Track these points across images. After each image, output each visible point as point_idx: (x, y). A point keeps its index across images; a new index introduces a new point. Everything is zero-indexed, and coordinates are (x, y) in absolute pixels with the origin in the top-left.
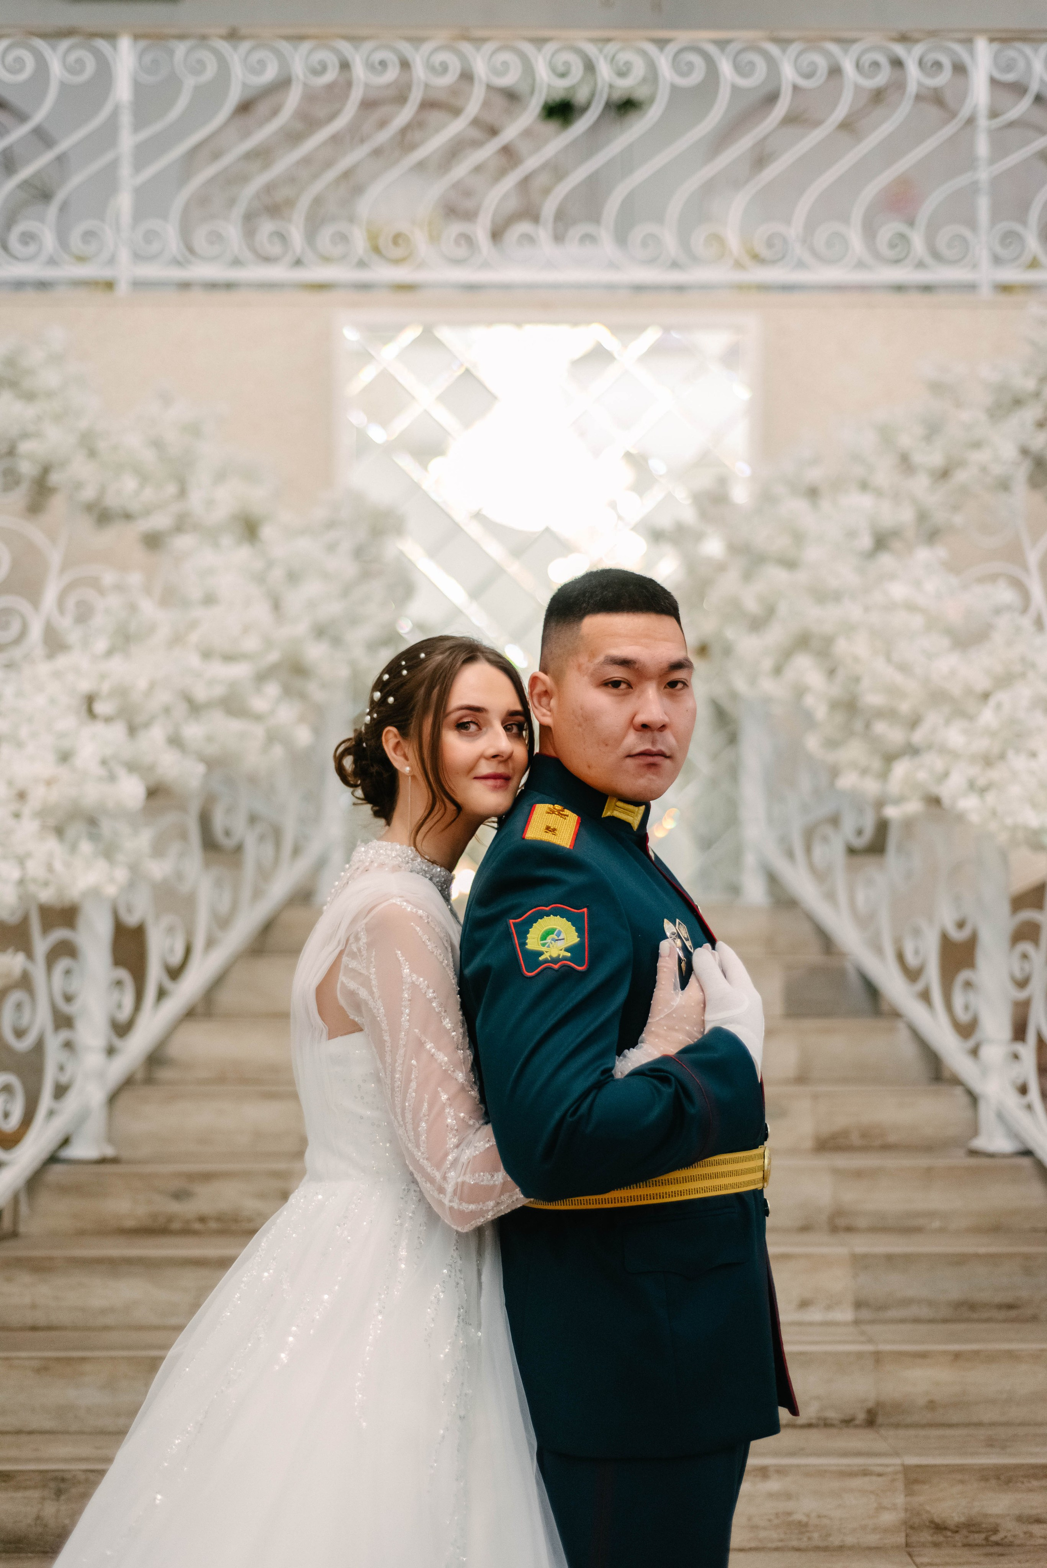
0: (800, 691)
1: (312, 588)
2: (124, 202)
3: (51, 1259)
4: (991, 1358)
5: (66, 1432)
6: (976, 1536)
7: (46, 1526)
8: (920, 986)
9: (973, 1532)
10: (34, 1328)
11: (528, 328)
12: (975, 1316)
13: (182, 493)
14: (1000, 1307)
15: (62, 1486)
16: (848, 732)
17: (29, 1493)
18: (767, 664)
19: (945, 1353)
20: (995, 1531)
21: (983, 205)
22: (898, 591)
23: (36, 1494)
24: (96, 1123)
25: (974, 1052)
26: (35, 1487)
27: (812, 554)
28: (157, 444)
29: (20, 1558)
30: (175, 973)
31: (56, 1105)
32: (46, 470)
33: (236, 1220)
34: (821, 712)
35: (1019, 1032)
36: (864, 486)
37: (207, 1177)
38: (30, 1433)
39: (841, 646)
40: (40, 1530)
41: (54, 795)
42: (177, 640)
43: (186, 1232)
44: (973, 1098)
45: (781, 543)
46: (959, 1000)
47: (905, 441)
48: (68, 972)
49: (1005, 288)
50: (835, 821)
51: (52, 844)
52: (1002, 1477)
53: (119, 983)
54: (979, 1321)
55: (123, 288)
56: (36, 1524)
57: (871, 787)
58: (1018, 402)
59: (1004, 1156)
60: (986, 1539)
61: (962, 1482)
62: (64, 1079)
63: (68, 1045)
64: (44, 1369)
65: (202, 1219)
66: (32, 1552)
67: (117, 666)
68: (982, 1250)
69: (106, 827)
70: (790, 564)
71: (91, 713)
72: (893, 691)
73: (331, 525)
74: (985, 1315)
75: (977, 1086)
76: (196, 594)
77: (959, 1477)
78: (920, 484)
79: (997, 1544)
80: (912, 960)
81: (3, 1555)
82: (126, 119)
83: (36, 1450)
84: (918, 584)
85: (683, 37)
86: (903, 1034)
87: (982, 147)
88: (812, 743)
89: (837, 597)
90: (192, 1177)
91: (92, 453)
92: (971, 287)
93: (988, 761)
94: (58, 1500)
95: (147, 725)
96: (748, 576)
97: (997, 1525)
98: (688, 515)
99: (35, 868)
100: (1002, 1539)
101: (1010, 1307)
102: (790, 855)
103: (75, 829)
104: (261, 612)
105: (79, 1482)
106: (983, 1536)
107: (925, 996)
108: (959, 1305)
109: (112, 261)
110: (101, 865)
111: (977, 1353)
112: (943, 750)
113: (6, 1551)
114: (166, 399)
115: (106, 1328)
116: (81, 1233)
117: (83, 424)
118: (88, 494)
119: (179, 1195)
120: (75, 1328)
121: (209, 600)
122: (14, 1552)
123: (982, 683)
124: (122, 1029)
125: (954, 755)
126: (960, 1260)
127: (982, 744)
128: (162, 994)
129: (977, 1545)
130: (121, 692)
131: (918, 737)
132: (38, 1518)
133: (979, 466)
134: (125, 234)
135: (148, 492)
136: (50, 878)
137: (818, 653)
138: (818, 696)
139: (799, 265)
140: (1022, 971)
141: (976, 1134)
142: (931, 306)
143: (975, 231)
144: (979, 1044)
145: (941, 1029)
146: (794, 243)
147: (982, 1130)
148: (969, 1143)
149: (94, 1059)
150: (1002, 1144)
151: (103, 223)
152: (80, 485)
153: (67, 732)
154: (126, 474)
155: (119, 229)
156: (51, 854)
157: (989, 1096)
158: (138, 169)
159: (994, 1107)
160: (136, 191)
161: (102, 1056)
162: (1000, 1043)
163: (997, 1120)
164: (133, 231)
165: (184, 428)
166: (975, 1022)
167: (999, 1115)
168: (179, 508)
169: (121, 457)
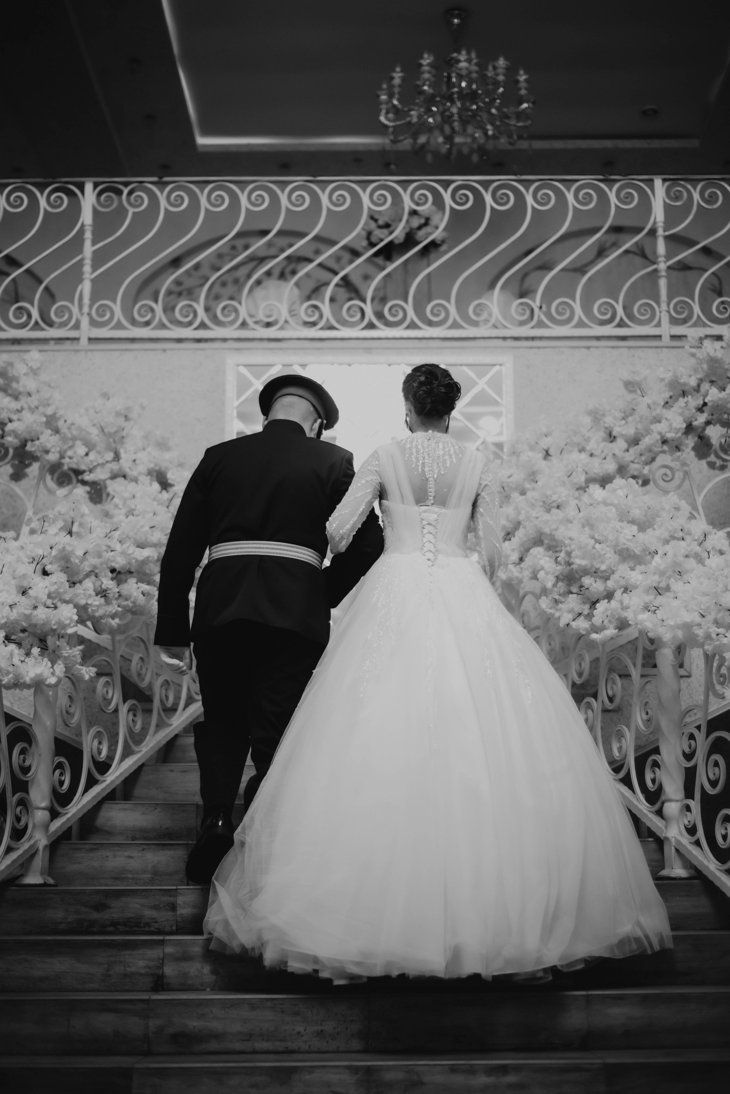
0: (536, 571)
2: (86, 287)
8: (623, 774)
13: (117, 457)
16: (568, 593)
18: (514, 557)
21: (663, 283)
24: (42, 859)
25: (660, 813)
27: (544, 482)
28: (100, 427)
30: (103, 767)
31: (14, 845)
32: (24, 444)
33: (138, 925)
35: (689, 793)
36: (582, 450)
37: (118, 894)
41: (15, 615)
43: (102, 932)
44: (660, 842)
46: (648, 776)
47: (609, 421)
48: (23, 752)
53: (60, 766)
55: (83, 342)
57: (583, 625)
58: (683, 393)
59: (681, 879)
62: (20, 827)
63: (23, 803)
65: (114, 924)
69: (52, 644)
72: (596, 556)
78: (620, 447)
80: (617, 757)
82: (88, 235)
85: (459, 179)
87: (661, 247)
90: (108, 894)
91: (56, 430)
92: (657, 337)
93: (657, 590)
95: (82, 580)
107: (627, 781)
109: (77, 326)
110: (46, 662)
117: (49, 411)
118: (53, 457)
119: (97, 907)
123: (652, 544)
124: (62, 799)
127: (654, 580)
128: (91, 782)
130: (65, 557)
131: (611, 584)
133: (660, 433)
134: (86, 309)
135: (92, 456)
136: (11, 669)
137: (549, 548)
138: (547, 573)
139: (540, 324)
140: (690, 747)
141: (663, 868)
142: (630, 348)
143: (658, 304)
144: (663, 803)
145: (638, 799)
146: (536, 310)
147: (667, 864)
148: (658, 873)
149: (41, 816)
150: (678, 871)
151: (72, 302)
152: (47, 452)
153: (24, 576)
154: (78, 443)
155: (81, 307)
156: (12, 654)
157: (671, 838)
158: (95, 267)
159: (674, 844)
160: (93, 281)
161: (46, 814)
162: (677, 801)
163: (676, 855)
164: (91, 307)
165: (118, 414)
166: (660, 788)
167: (677, 850)
168: (115, 466)
169: (75, 433)
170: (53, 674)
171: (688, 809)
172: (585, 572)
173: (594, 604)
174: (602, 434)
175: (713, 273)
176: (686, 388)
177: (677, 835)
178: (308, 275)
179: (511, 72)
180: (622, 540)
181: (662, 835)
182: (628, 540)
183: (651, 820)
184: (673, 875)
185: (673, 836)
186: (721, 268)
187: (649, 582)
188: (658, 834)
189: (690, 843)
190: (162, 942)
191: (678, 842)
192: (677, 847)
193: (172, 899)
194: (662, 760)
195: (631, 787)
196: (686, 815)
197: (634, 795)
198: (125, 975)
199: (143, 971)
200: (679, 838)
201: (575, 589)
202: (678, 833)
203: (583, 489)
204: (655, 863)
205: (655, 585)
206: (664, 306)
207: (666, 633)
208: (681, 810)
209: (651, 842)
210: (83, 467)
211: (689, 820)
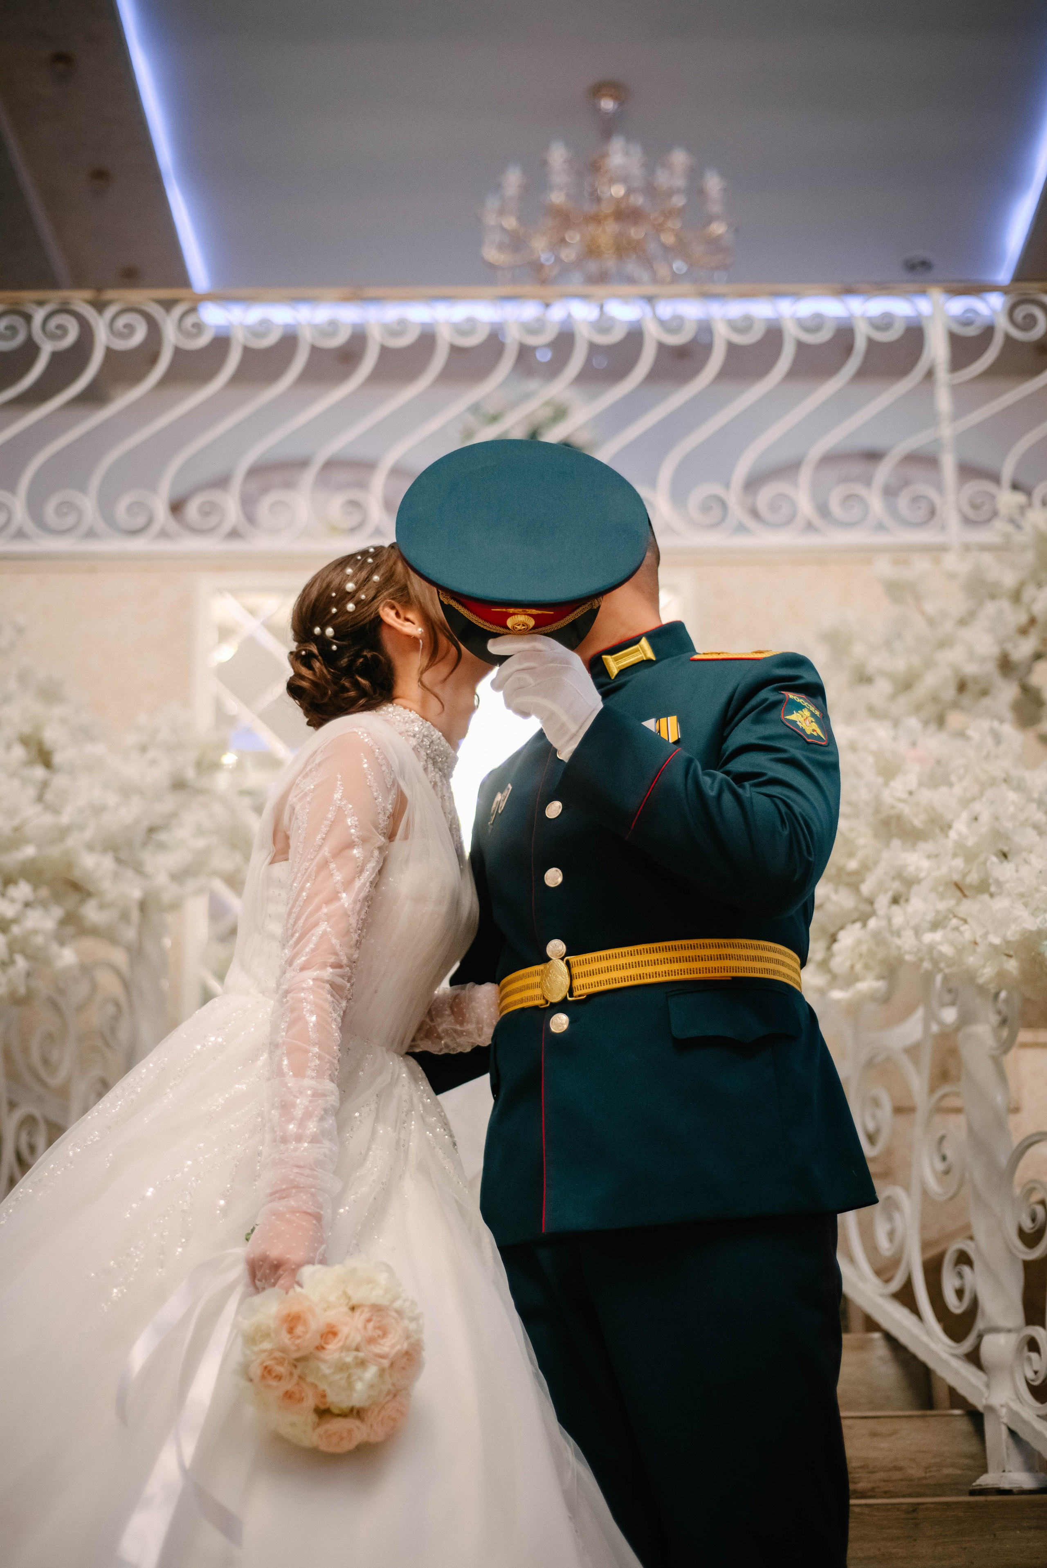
8: (898, 1282)
25: (974, 1358)
46: (949, 1284)
75: (980, 1400)
86: (880, 1349)
107: (906, 1296)
140: (1034, 1220)
141: (984, 1470)
144: (980, 1337)
145: (929, 1333)
146: (732, 506)
147: (991, 1462)
148: (974, 1481)
150: (1017, 1477)
157: (998, 1407)
159: (1005, 1420)
162: (1009, 1331)
163: (1010, 1442)
166: (974, 1309)
167: (1012, 1433)
171: (1033, 1345)
176: (995, 587)
177: (1012, 1400)
179: (695, 175)
181: (979, 1403)
182: (900, 800)
183: (957, 1373)
184: (1004, 1485)
185: (1003, 1402)
187: (944, 870)
188: (973, 1399)
189: (1038, 1416)
191: (1013, 1413)
192: (1013, 1427)
194: (978, 1249)
195: (914, 1309)
196: (1029, 1360)
197: (920, 1324)
200: (1016, 1406)
202: (1014, 1397)
204: (966, 1461)
205: (956, 877)
206: (951, 497)
207: (984, 966)
208: (1019, 1351)
209: (959, 1418)
211: (1036, 1368)
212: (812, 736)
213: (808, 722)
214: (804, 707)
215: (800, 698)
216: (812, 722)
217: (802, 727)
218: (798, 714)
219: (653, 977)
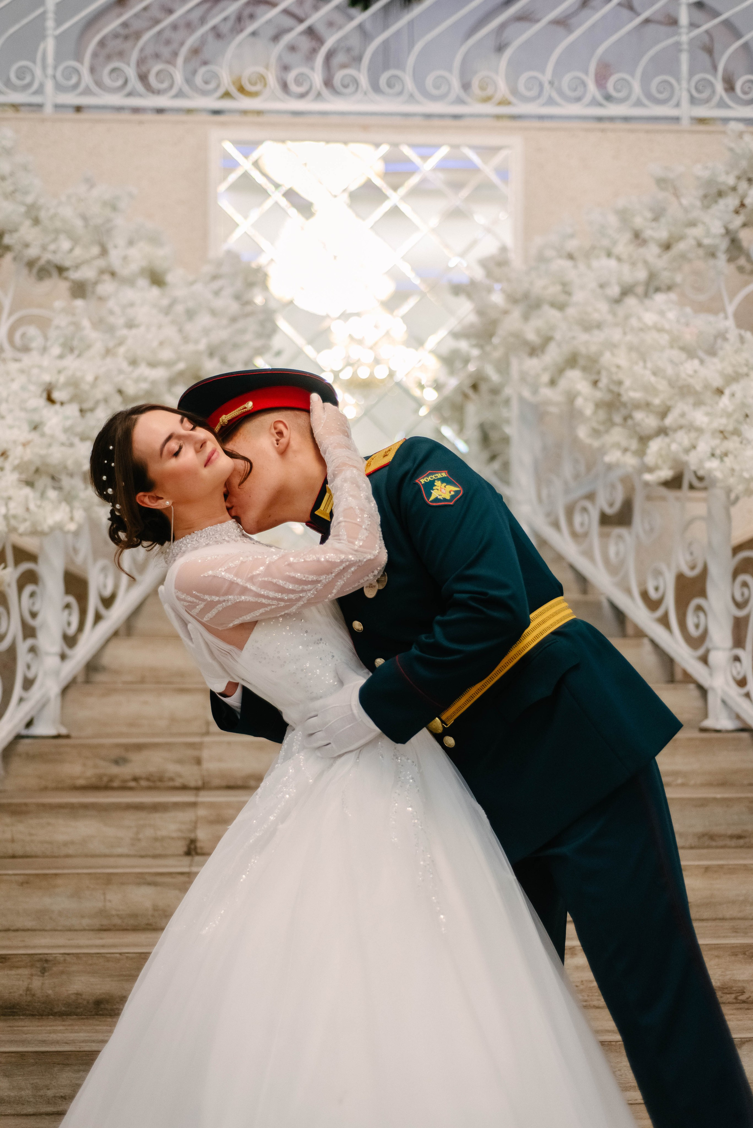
0: (571, 397)
1: (205, 320)
2: (50, 45)
3: (26, 804)
4: (732, 870)
5: (44, 930)
6: (728, 996)
7: (34, 995)
8: (660, 613)
9: (726, 993)
10: (14, 857)
11: (352, 146)
12: (714, 844)
13: (104, 252)
14: (732, 837)
15: (46, 965)
16: (610, 423)
17: (20, 971)
18: (545, 378)
19: (698, 867)
20: (743, 992)
21: (684, 58)
22: (650, 318)
23: (26, 972)
24: (54, 707)
25: (704, 660)
26: (25, 967)
27: (579, 296)
28: (85, 218)
29: (14, 1019)
30: (108, 602)
31: (25, 695)
33: (161, 779)
34: (588, 411)
35: (739, 641)
36: (609, 255)
37: (139, 747)
38: (17, 930)
39: (607, 358)
40: (29, 998)
41: (28, 454)
42: (108, 352)
43: (124, 788)
44: (703, 691)
45: (554, 290)
46: (691, 621)
47: (638, 222)
48: (32, 595)
49: (702, 121)
50: (591, 497)
51: (27, 491)
52: (747, 953)
53: (68, 606)
54: (717, 847)
55: (48, 109)
56: (26, 994)
57: (631, 461)
58: (720, 194)
59: (728, 732)
60: (736, 998)
61: (718, 957)
62: (30, 675)
63: (33, 650)
64: (26, 882)
65: (135, 779)
66: (23, 1015)
67: (71, 363)
68: (719, 796)
69: (66, 482)
70: (561, 307)
71: (50, 400)
72: (649, 389)
73: (215, 277)
74: (721, 843)
75: (705, 682)
76: (120, 321)
77: (716, 953)
78: (651, 252)
79: (744, 1002)
80: (653, 595)
81: (2, 1017)
83: (23, 941)
84: (662, 313)
86: (647, 647)
87: (684, 16)
88: (582, 433)
89: (599, 326)
90: (128, 748)
91: (36, 221)
92: (677, 119)
93: (723, 434)
94: (43, 976)
95: (92, 410)
96: (526, 317)
97: (744, 988)
98: (479, 274)
99: (15, 508)
100: (748, 998)
101: (739, 837)
102: (556, 525)
103: (43, 481)
104: (170, 332)
105: (59, 963)
106: (733, 996)
107: (664, 621)
108: (702, 836)
109: (40, 91)
110: (64, 508)
111: (721, 867)
112: (692, 428)
113: (4, 1015)
114: (90, 183)
115: (67, 856)
116: (45, 789)
117: (29, 199)
118: (32, 251)
119: (118, 761)
120: (46, 857)
121: (130, 325)
122: (10, 1015)
123: (717, 382)
124: (70, 641)
125: (700, 431)
126: (703, 803)
127: (721, 422)
128: (98, 618)
129: (729, 1003)
130: (74, 383)
131: (669, 421)
132: (28, 989)
133: (695, 238)
134: (50, 71)
135: (78, 251)
136: (27, 516)
137: (585, 369)
138: (586, 399)
139: (551, 102)
140: (743, 596)
141: (706, 718)
142: (647, 132)
143: (678, 80)
144: (708, 650)
145: (677, 643)
146: (547, 86)
147: (711, 714)
148: (701, 723)
149: (51, 661)
150: (726, 723)
151: (34, 62)
152: (27, 246)
153: (35, 410)
154: (62, 237)
155: (44, 67)
156: (27, 498)
157: (716, 688)
158: (59, 22)
159: (720, 695)
160: (59, 39)
161: (57, 659)
162: (724, 650)
163: (723, 706)
164: (55, 68)
165: (105, 204)
166: (705, 635)
167: (724, 702)
168: (101, 263)
169: (58, 224)
170: (72, 519)
171: (737, 659)
172: (637, 406)
173: (644, 440)
174: (628, 236)
175: (707, 32)
176: (723, 188)
177: (724, 685)
178: (269, 22)
180: (683, 375)
181: (706, 685)
183: (691, 665)
184: (718, 727)
185: (719, 686)
186: (715, 26)
187: (713, 424)
188: (702, 682)
189: (738, 695)
190: (194, 805)
191: (725, 692)
192: (724, 699)
193: (196, 753)
194: (709, 605)
195: (669, 628)
196: (735, 666)
197: (672, 636)
198: (156, 839)
199: (174, 835)
200: (726, 688)
201: (617, 419)
202: (726, 683)
203: (618, 301)
204: (700, 713)
205: (722, 428)
206: (684, 84)
208: (730, 660)
210: (67, 263)
211: (739, 671)
212: (452, 497)
213: (443, 490)
214: (434, 481)
215: (428, 476)
216: (445, 487)
217: (443, 498)
218: (435, 491)
219: (479, 693)
